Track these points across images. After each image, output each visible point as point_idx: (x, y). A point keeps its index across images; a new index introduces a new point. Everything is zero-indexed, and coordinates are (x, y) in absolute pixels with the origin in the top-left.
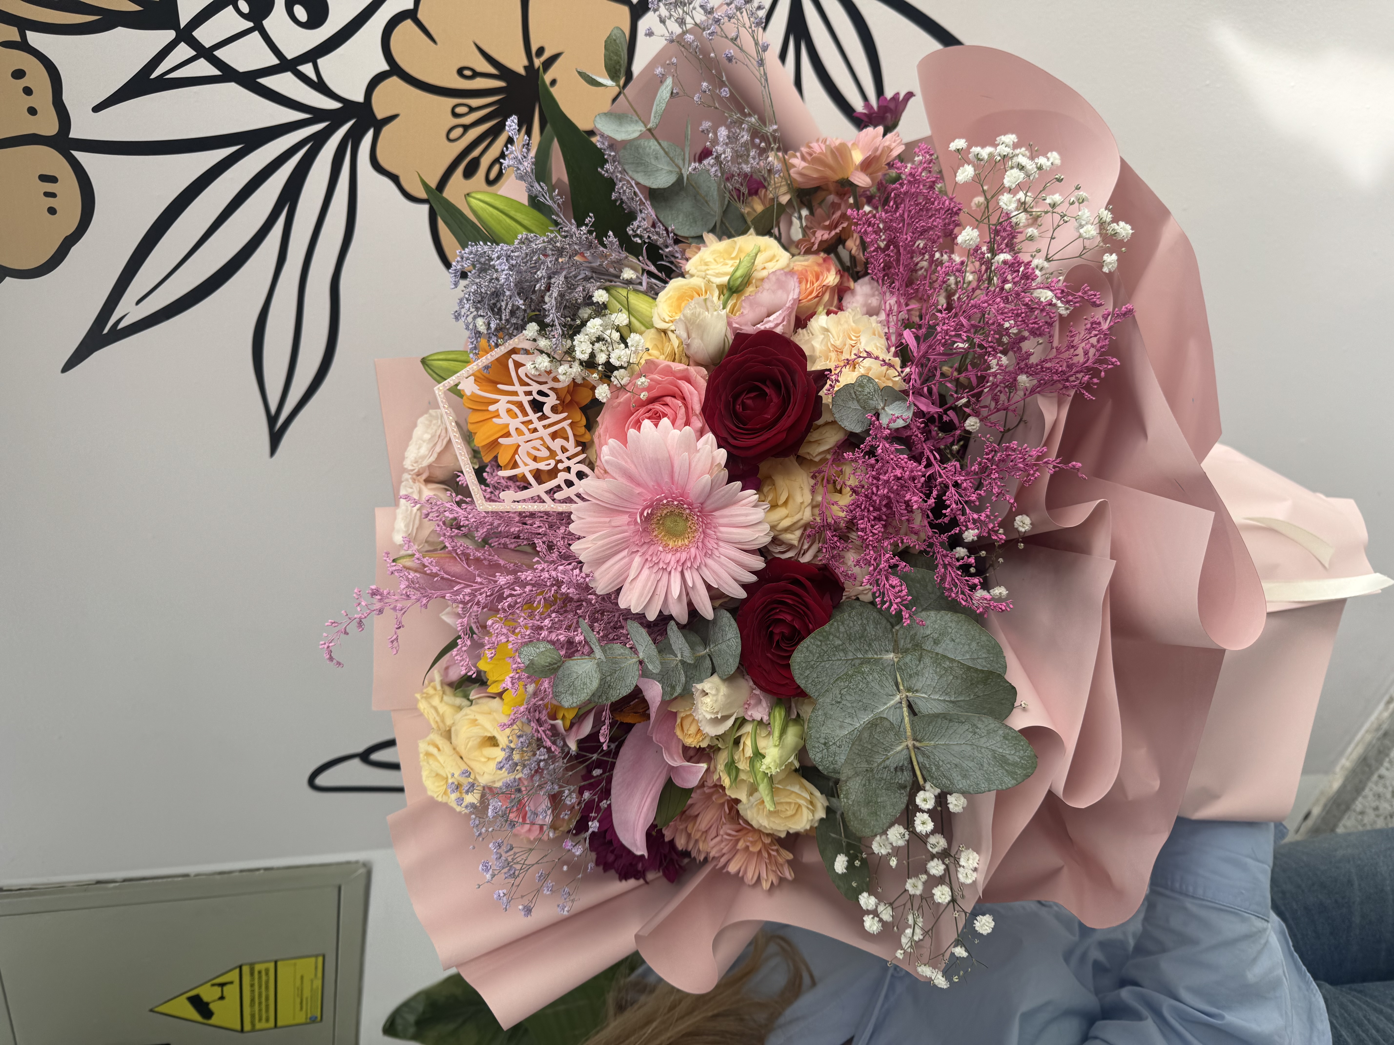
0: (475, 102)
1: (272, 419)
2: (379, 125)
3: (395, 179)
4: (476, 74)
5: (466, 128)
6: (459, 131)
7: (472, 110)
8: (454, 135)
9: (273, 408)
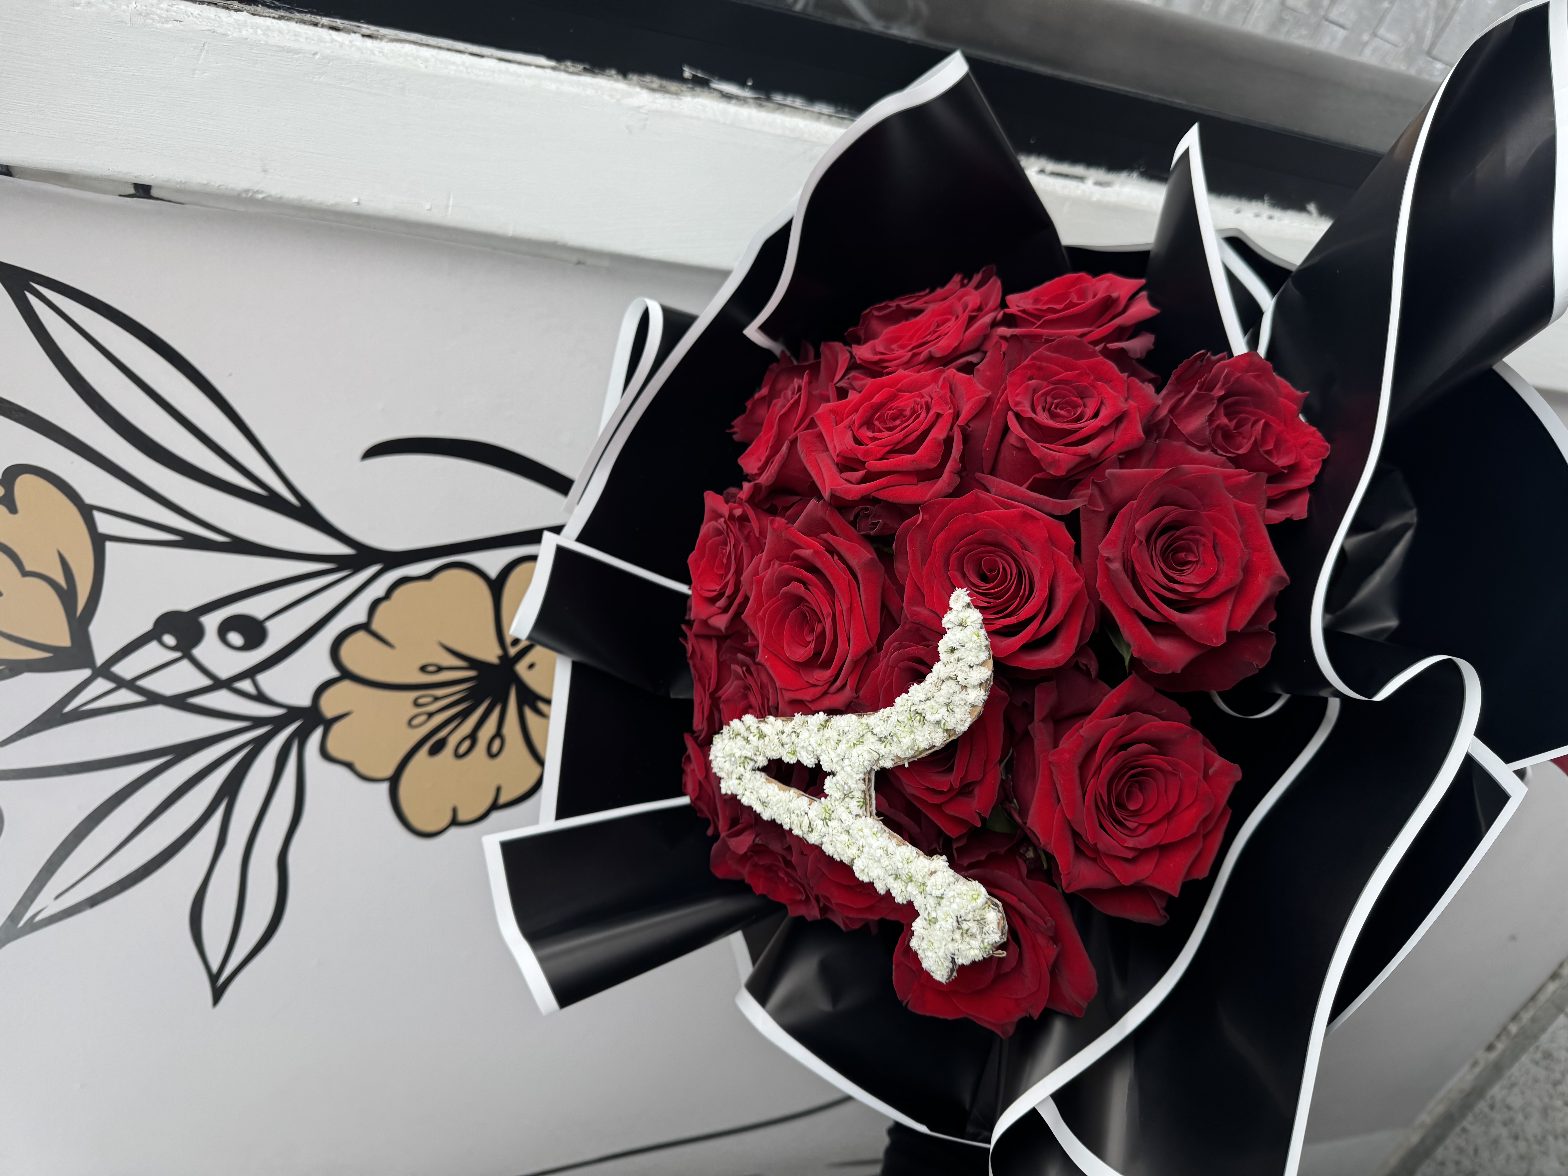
0: (439, 692)
1: (213, 978)
2: (328, 724)
3: (349, 766)
4: (440, 669)
5: (430, 715)
6: (423, 718)
7: (436, 699)
8: (416, 722)
9: (215, 967)
